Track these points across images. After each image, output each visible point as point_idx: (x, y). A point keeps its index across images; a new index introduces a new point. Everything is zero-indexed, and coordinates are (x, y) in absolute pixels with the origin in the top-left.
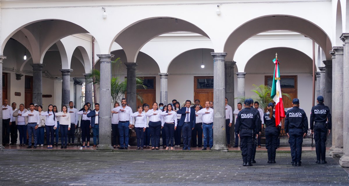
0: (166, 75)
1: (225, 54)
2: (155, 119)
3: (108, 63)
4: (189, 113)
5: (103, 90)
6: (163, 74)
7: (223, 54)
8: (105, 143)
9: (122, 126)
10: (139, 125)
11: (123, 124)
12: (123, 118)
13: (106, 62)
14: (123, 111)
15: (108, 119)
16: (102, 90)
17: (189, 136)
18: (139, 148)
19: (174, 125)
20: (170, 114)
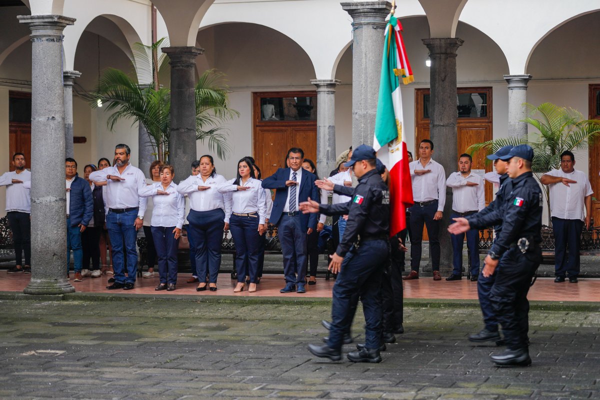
0: (331, 85)
1: (384, 6)
2: (203, 203)
3: (53, 40)
4: (295, 184)
5: (38, 122)
6: (322, 83)
7: (377, 7)
8: (45, 275)
9: (116, 223)
10: (161, 220)
11: (118, 216)
12: (118, 200)
13: (44, 39)
14: (117, 180)
15: (53, 204)
16: (36, 119)
17: (298, 253)
18: (162, 284)
19: (258, 219)
20: (245, 189)
